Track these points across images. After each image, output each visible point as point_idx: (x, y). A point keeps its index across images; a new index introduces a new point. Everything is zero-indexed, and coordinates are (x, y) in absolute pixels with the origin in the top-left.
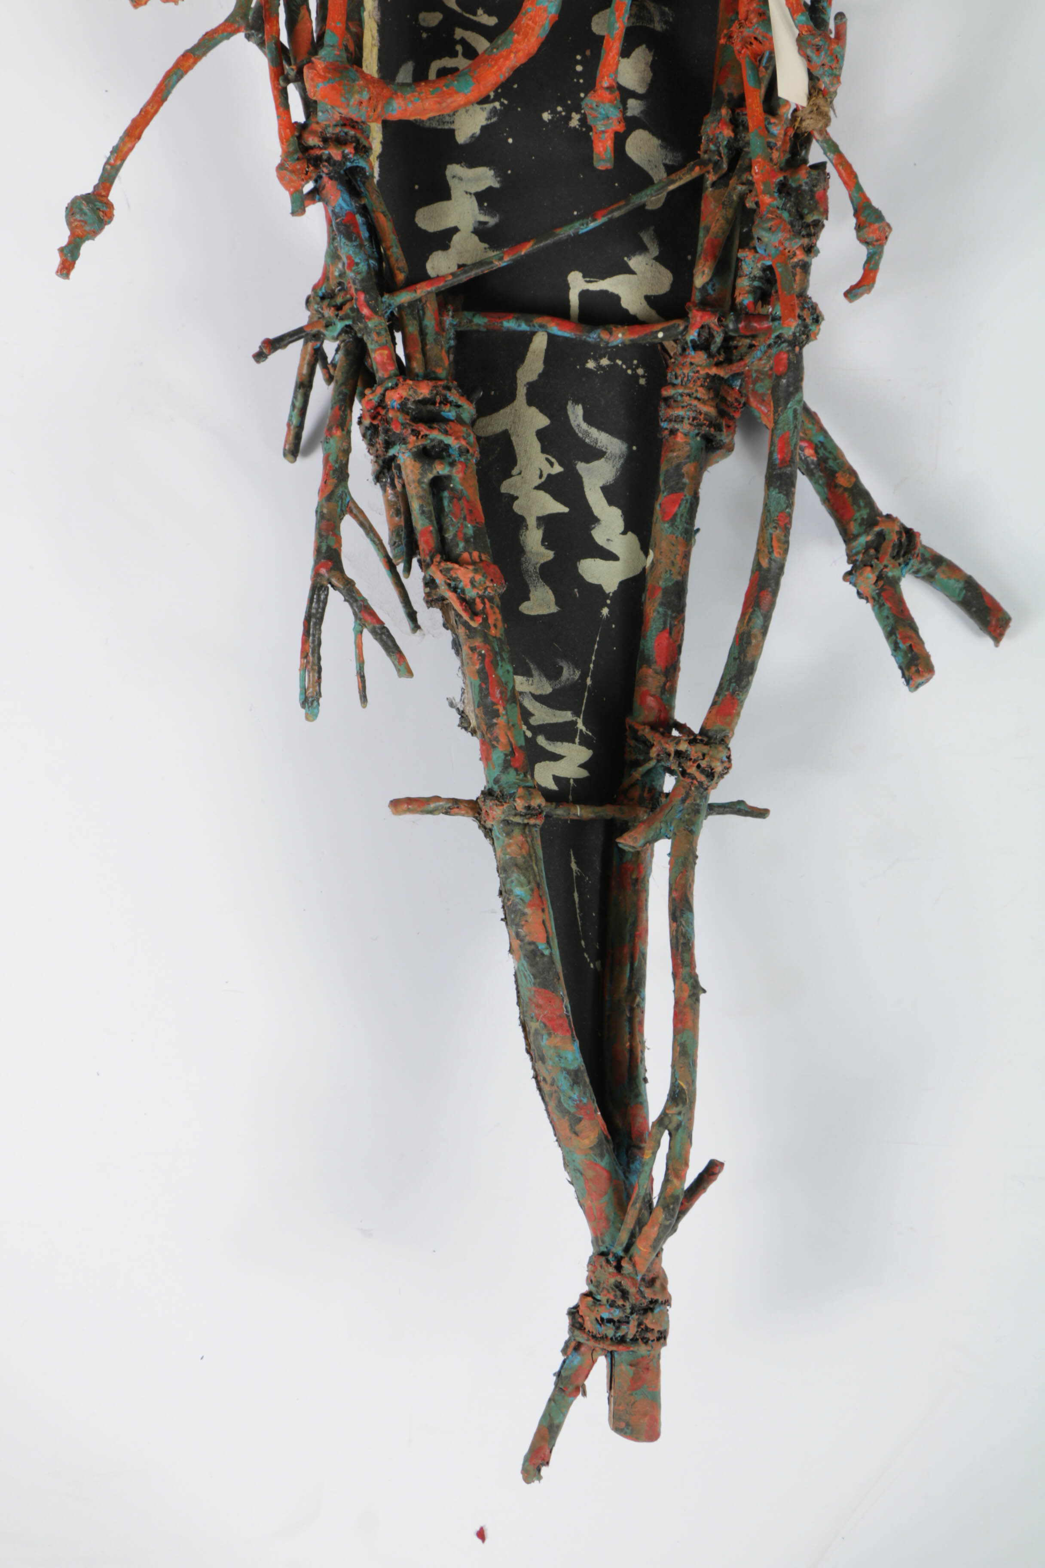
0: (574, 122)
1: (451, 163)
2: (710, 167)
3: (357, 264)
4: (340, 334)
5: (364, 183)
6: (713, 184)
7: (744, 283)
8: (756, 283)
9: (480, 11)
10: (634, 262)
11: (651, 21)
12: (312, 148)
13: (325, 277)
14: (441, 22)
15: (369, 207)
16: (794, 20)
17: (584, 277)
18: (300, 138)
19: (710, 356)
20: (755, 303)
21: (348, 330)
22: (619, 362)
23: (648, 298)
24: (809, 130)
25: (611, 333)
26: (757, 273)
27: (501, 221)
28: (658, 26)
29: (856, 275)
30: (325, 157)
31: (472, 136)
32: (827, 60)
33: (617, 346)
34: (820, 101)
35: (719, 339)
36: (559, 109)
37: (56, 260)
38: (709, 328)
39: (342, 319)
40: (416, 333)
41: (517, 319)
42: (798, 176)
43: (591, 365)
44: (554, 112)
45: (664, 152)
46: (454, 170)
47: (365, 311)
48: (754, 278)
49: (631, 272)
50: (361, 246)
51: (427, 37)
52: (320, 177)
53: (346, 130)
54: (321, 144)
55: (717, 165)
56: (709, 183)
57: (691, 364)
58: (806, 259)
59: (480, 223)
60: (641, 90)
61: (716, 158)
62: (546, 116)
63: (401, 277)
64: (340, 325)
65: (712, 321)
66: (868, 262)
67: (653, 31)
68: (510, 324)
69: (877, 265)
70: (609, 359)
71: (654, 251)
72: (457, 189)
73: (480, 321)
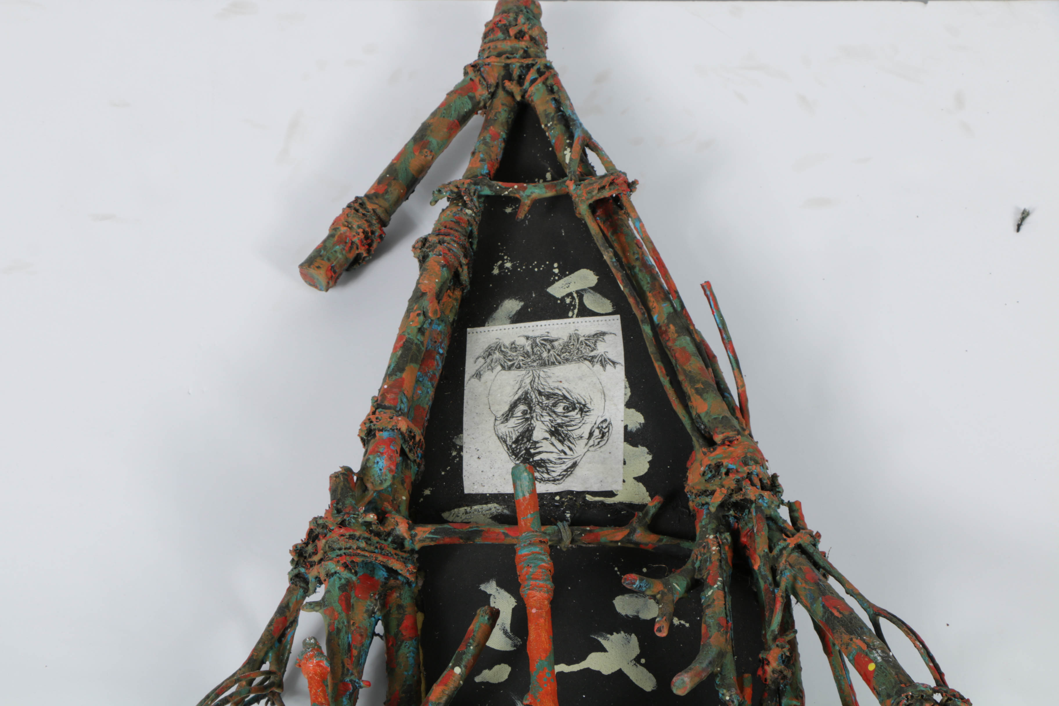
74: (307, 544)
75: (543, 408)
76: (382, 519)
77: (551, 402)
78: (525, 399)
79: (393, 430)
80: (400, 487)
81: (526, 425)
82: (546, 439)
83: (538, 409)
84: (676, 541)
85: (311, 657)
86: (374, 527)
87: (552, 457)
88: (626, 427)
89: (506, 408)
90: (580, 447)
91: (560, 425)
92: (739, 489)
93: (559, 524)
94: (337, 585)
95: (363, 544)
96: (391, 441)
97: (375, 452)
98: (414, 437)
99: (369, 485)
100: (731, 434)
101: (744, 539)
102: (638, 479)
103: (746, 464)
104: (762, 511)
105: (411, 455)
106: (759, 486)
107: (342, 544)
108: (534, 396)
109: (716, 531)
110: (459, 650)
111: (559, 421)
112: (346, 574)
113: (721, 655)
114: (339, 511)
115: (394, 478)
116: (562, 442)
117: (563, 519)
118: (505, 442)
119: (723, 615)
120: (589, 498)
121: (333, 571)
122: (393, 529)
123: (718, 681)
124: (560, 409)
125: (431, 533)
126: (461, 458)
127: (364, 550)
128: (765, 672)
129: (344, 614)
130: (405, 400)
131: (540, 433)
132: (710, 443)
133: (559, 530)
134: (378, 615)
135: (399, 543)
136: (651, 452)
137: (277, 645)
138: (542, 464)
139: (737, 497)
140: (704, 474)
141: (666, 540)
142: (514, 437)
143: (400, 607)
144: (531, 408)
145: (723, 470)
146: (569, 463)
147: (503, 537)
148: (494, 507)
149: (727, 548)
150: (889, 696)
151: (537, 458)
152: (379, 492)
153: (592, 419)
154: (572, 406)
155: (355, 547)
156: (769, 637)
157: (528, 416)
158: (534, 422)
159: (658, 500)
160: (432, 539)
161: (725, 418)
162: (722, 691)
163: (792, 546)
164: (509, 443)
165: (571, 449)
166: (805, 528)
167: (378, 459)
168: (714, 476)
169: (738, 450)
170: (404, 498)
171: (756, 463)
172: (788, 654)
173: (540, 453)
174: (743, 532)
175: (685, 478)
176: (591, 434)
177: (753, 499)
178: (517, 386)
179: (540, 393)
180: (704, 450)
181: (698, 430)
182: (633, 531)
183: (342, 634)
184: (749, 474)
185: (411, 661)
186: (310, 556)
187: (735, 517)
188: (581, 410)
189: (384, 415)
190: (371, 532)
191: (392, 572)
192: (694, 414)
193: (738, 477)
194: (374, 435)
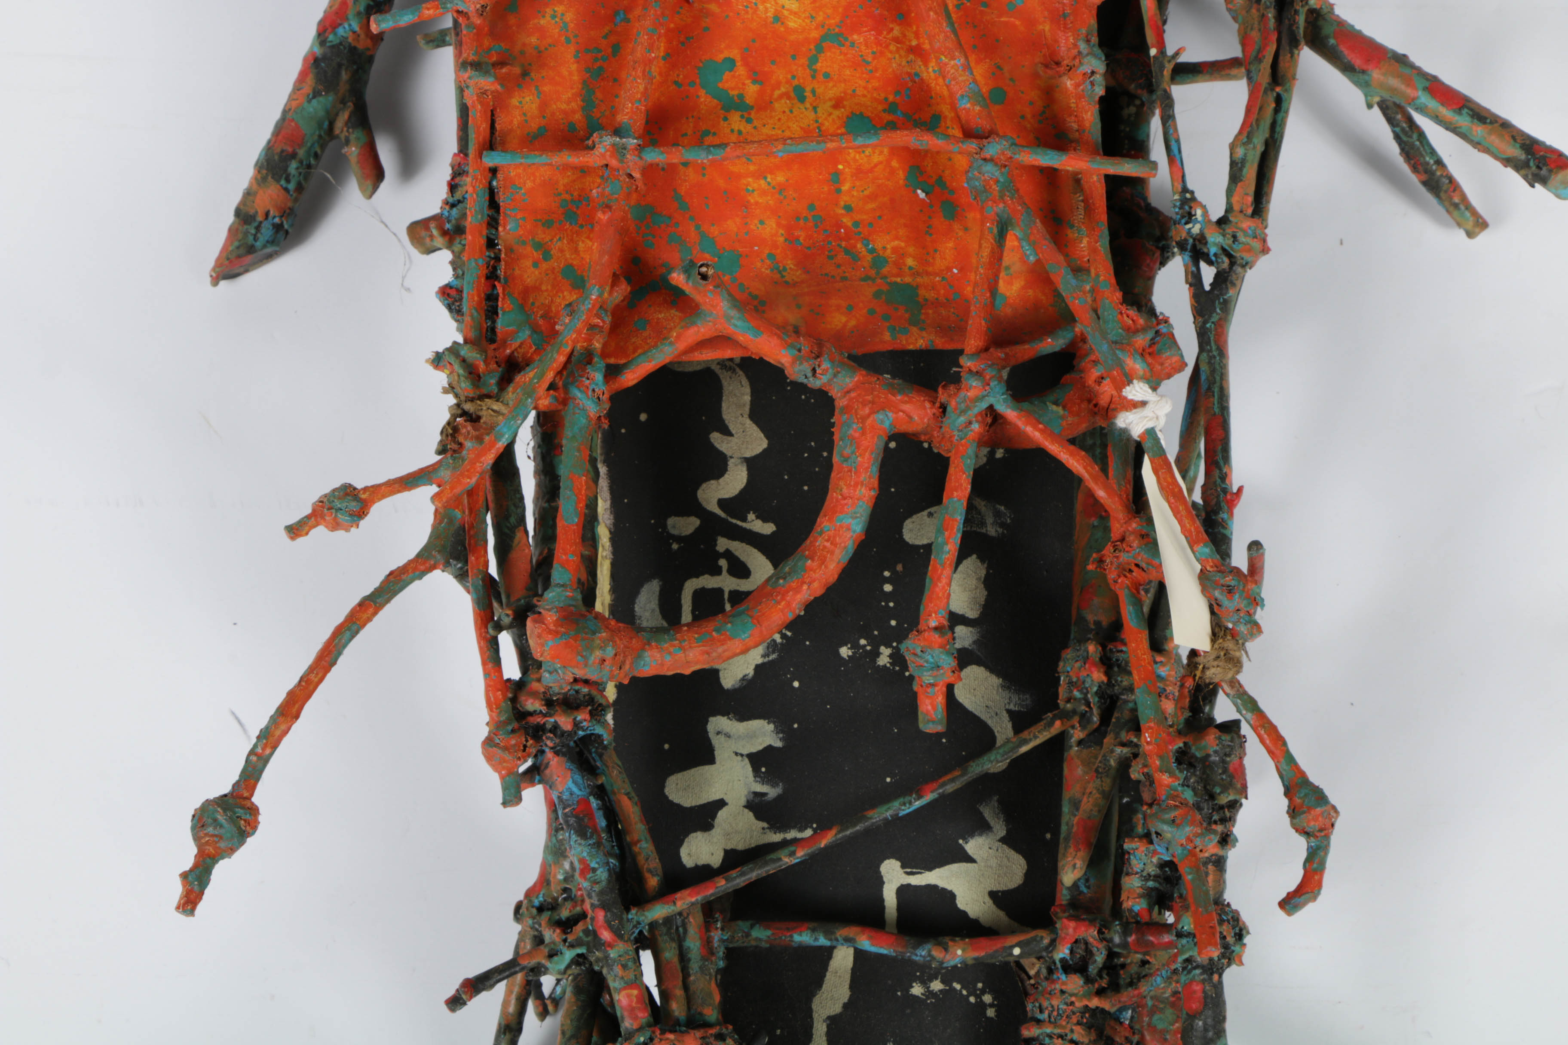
0: (884, 658)
1: (714, 715)
2: (1075, 720)
3: (594, 870)
4: (568, 967)
5: (601, 756)
6: (1080, 743)
7: (1132, 884)
8: (1151, 884)
9: (751, 516)
10: (973, 846)
11: (983, 524)
12: (531, 714)
13: (544, 880)
14: (697, 530)
15: (608, 787)
16: (1193, 552)
17: (903, 866)
18: (514, 700)
19: (1088, 980)
20: (1150, 910)
21: (579, 960)
22: (958, 986)
23: (993, 895)
24: (1216, 680)
25: (946, 950)
26: (1152, 870)
27: (785, 791)
28: (992, 530)
29: (1293, 877)
30: (549, 726)
31: (743, 679)
32: (1243, 605)
33: (955, 967)
34: (1229, 644)
35: (1100, 958)
36: (863, 642)
37: (176, 890)
38: (1086, 943)
39: (572, 946)
40: (676, 960)
41: (813, 930)
42: (1204, 743)
43: (917, 990)
44: (855, 646)
45: (1006, 694)
46: (718, 724)
47: (606, 935)
48: (1148, 877)
49: (970, 860)
50: (598, 845)
51: (679, 549)
52: (542, 752)
53: (577, 687)
54: (544, 709)
55: (1084, 718)
56: (1074, 740)
57: (1063, 992)
58: (1221, 852)
59: (756, 794)
60: (972, 614)
61: (1083, 708)
62: (845, 652)
63: (653, 882)
64: (569, 955)
65: (1091, 934)
66: (1309, 860)
67: (985, 536)
68: (803, 937)
69: (1322, 864)
70: (942, 982)
71: (1000, 829)
72: (723, 749)
73: (761, 934)
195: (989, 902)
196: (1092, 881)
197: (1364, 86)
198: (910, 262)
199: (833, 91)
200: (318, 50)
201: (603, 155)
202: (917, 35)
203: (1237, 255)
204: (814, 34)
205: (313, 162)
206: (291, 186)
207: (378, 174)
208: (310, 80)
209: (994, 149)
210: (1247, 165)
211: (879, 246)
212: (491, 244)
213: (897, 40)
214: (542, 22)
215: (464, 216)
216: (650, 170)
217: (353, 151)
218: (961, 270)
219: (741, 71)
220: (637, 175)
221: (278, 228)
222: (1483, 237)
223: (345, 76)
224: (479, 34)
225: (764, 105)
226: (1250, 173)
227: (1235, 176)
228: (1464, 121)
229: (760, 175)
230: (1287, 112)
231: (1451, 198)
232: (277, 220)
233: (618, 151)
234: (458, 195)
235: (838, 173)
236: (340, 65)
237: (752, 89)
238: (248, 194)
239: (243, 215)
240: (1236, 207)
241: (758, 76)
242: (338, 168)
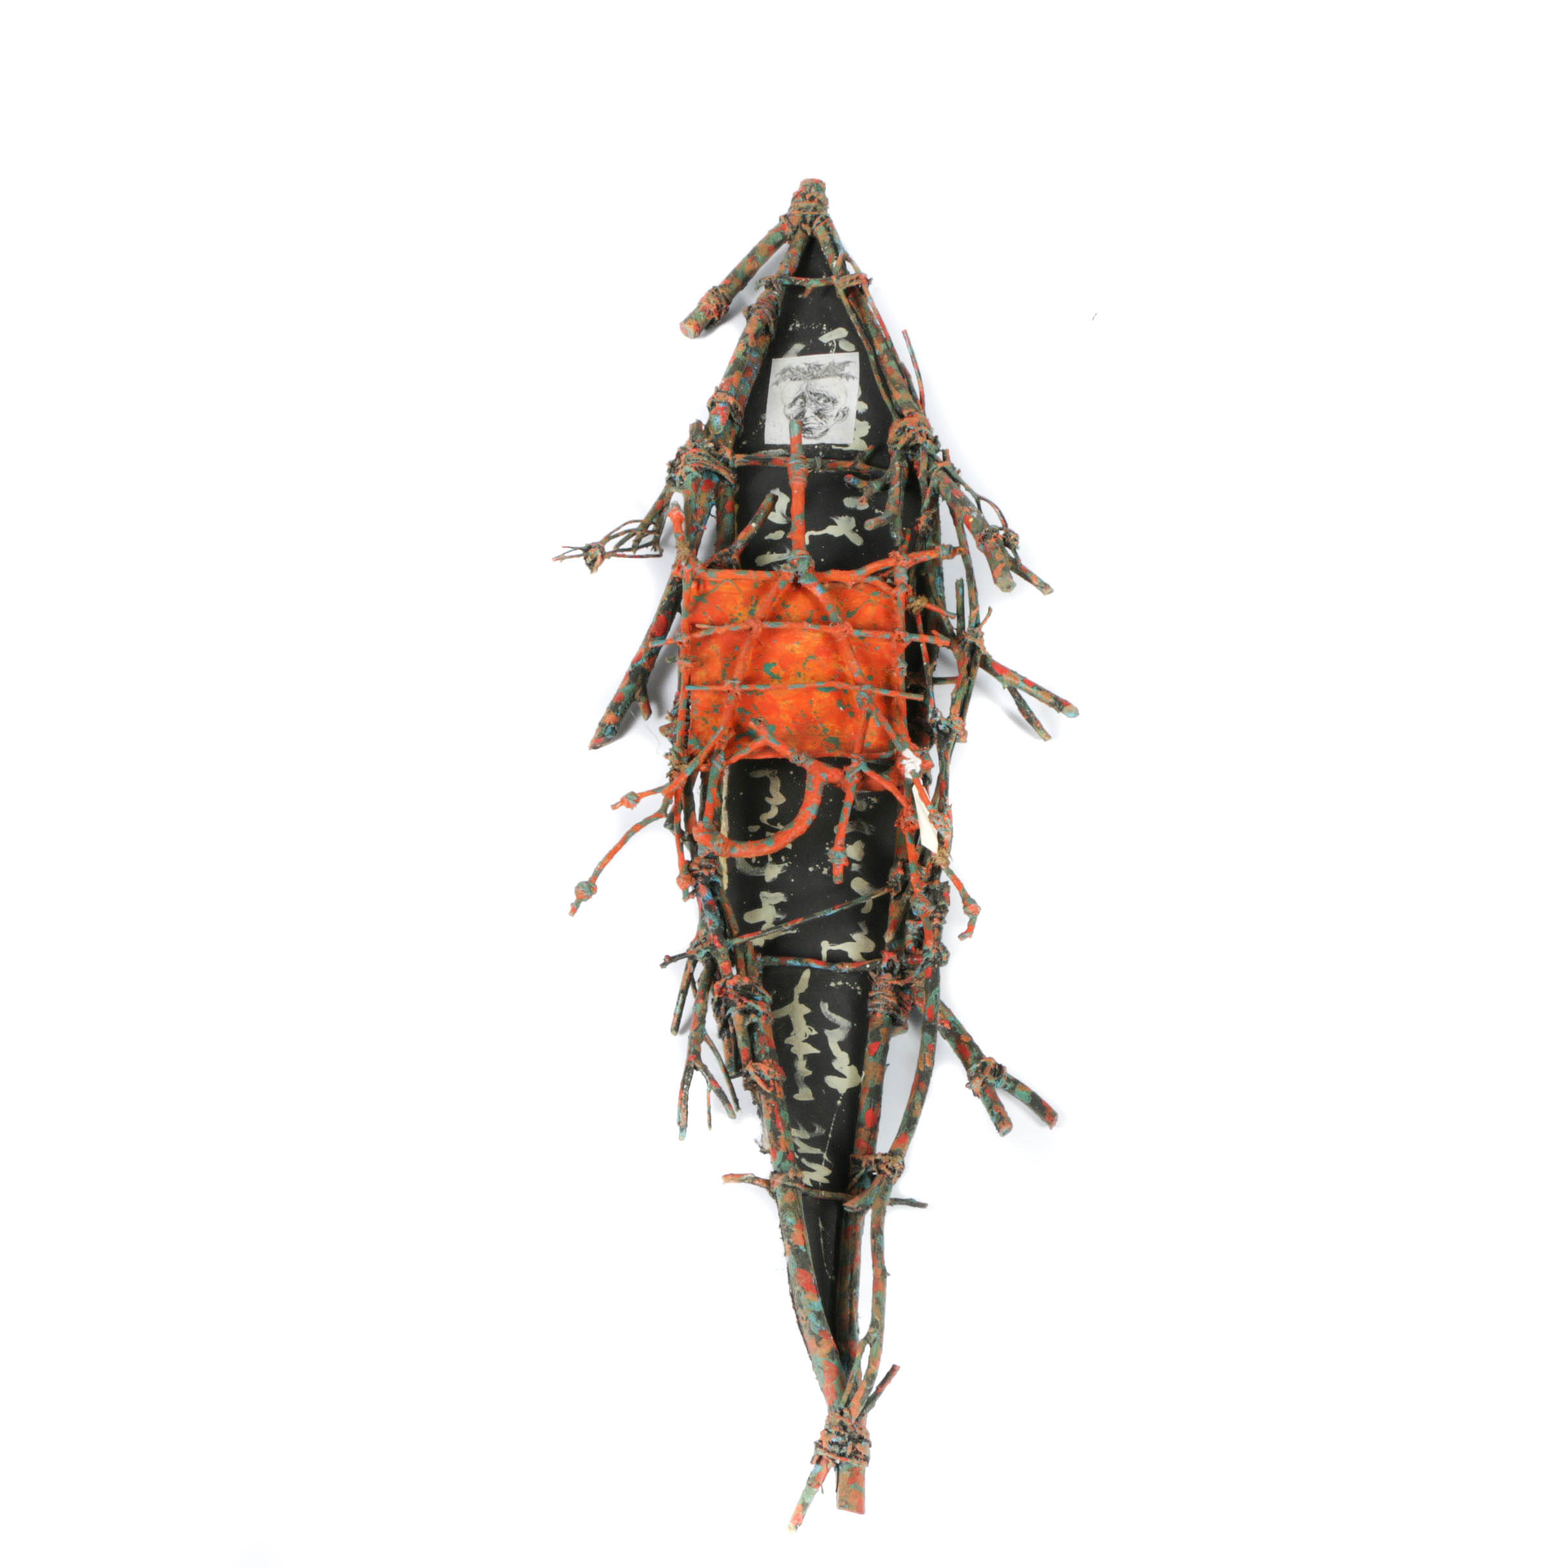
0: (825, 871)
1: (762, 891)
2: (893, 889)
3: (714, 923)
4: (704, 956)
5: (719, 890)
6: (895, 898)
7: (909, 937)
8: (915, 937)
9: (779, 824)
10: (855, 936)
11: (864, 830)
12: (694, 870)
13: (697, 937)
14: (759, 830)
15: (721, 901)
16: (927, 807)
17: (830, 943)
18: (689, 866)
19: (894, 975)
20: (916, 948)
21: (708, 954)
22: (847, 983)
23: (862, 954)
24: (939, 864)
25: (843, 965)
26: (915, 931)
27: (787, 916)
28: (867, 833)
29: (965, 928)
30: (700, 874)
31: (774, 879)
32: (942, 824)
33: (846, 973)
34: (944, 851)
35: (898, 966)
36: (817, 866)
37: (570, 909)
38: (893, 961)
39: (706, 949)
40: (743, 959)
41: (795, 959)
42: (934, 884)
43: (833, 984)
44: (815, 867)
45: (870, 888)
46: (764, 894)
47: (717, 944)
48: (914, 934)
49: (854, 941)
50: (716, 915)
52: (697, 884)
53: (711, 864)
54: (698, 869)
55: (896, 888)
56: (892, 897)
57: (884, 980)
58: (940, 924)
59: (777, 919)
60: (858, 860)
61: (896, 885)
62: (811, 869)
63: (736, 932)
64: (704, 952)
65: (894, 957)
66: (970, 922)
67: (865, 835)
68: (791, 962)
69: (974, 923)
70: (843, 982)
71: (865, 931)
72: (765, 903)
73: (775, 961)
74: (676, 460)
75: (812, 401)
76: (717, 448)
77: (817, 397)
78: (803, 396)
79: (725, 403)
80: (728, 436)
81: (801, 410)
82: (812, 417)
83: (809, 401)
84: (879, 469)
85: (675, 510)
86: (712, 452)
87: (815, 426)
88: (857, 412)
89: (792, 400)
90: (831, 421)
91: (821, 410)
92: (914, 438)
93: (816, 458)
94: (691, 478)
95: (705, 459)
96: (724, 408)
97: (715, 413)
98: (737, 409)
99: (711, 432)
100: (912, 410)
101: (915, 466)
102: (863, 438)
103: (919, 425)
104: (926, 451)
105: (735, 420)
106: (926, 437)
107: (694, 457)
108: (807, 395)
109: (901, 460)
110: (756, 514)
111: (820, 407)
112: (696, 473)
113: (894, 517)
114: (693, 441)
115: (725, 428)
116: (821, 418)
117: (818, 455)
118: (789, 418)
119: (898, 499)
120: (834, 447)
121: (689, 471)
122: (723, 455)
123: (891, 528)
124: (821, 401)
125: (745, 458)
126: (764, 426)
127: (706, 461)
128: (918, 528)
129: (694, 494)
130: (733, 389)
131: (809, 413)
132: (902, 417)
133: (815, 461)
134: (713, 501)
135: (726, 463)
136: (870, 424)
137: (658, 515)
138: (809, 430)
139: (913, 443)
140: (897, 433)
141: (874, 469)
142: (795, 416)
143: (725, 496)
144: (805, 400)
145: (906, 429)
146: (824, 429)
147: (783, 463)
148: (781, 451)
149: (905, 469)
150: (977, 532)
151: (807, 426)
152: (716, 436)
153: (839, 407)
154: (829, 400)
155: (701, 459)
156: (922, 511)
157: (803, 405)
158: (806, 408)
159: (871, 447)
160: (745, 462)
161: (910, 402)
162: (893, 533)
163: (939, 467)
164: (791, 418)
165: (825, 422)
166: (949, 460)
167: (716, 417)
168: (902, 434)
169: (915, 420)
170: (730, 442)
171: (925, 425)
172: (931, 519)
173: (808, 424)
174: (915, 462)
175: (887, 436)
176: (837, 415)
177: (921, 443)
178: (798, 389)
179: (811, 393)
180: (898, 420)
181: (896, 411)
182: (857, 462)
183: (693, 503)
184: (920, 432)
185: (730, 523)
186: (677, 466)
187: (912, 455)
188: (833, 402)
189: (721, 395)
190: (710, 454)
191: (722, 478)
192: (894, 401)
193: (914, 432)
194: (715, 406)
195: (860, 956)
196: (897, 945)
197: (1002, 681)
198: (837, 731)
199: (811, 674)
200: (631, 670)
201: (727, 687)
202: (842, 657)
203: (953, 729)
204: (806, 656)
205: (627, 707)
206: (619, 714)
207: (650, 712)
208: (628, 679)
209: (866, 687)
210: (957, 700)
211: (825, 725)
212: (687, 720)
213: (834, 659)
214: (709, 649)
215: (678, 711)
216: (744, 693)
217: (641, 704)
218: (855, 734)
219: (778, 667)
220: (739, 694)
221: (613, 729)
222: (1049, 742)
223: (640, 677)
224: (686, 651)
225: (786, 678)
226: (959, 703)
227: (953, 703)
228: (1034, 690)
229: (784, 700)
230: (973, 685)
231: (1036, 726)
232: (613, 726)
233: (733, 685)
234: (677, 704)
235: (812, 701)
236: (638, 674)
237: (782, 673)
238: (604, 718)
239: (602, 725)
240: (952, 713)
241: (783, 667)
242: (636, 711)
